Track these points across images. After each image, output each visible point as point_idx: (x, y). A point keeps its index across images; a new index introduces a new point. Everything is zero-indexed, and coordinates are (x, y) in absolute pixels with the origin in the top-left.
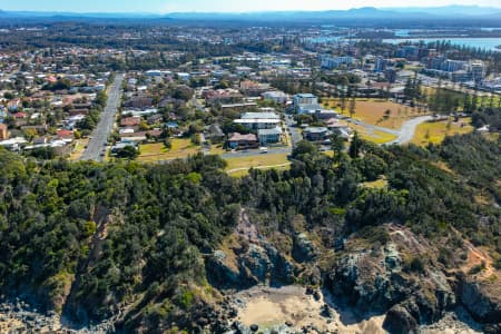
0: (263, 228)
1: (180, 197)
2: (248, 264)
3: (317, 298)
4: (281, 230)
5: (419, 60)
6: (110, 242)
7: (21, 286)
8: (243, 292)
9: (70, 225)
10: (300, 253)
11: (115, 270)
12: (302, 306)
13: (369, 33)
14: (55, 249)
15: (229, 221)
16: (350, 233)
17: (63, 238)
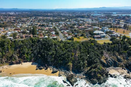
0: (109, 55)
1: (91, 48)
2: (108, 62)
3: (125, 70)
4: (113, 55)
5: (123, 19)
6: (79, 57)
7: (61, 66)
8: (108, 68)
9: (69, 53)
10: (119, 60)
11: (82, 62)
12: (122, 71)
13: (106, 13)
14: (68, 58)
15: (102, 53)
16: (129, 56)
17: (69, 56)
